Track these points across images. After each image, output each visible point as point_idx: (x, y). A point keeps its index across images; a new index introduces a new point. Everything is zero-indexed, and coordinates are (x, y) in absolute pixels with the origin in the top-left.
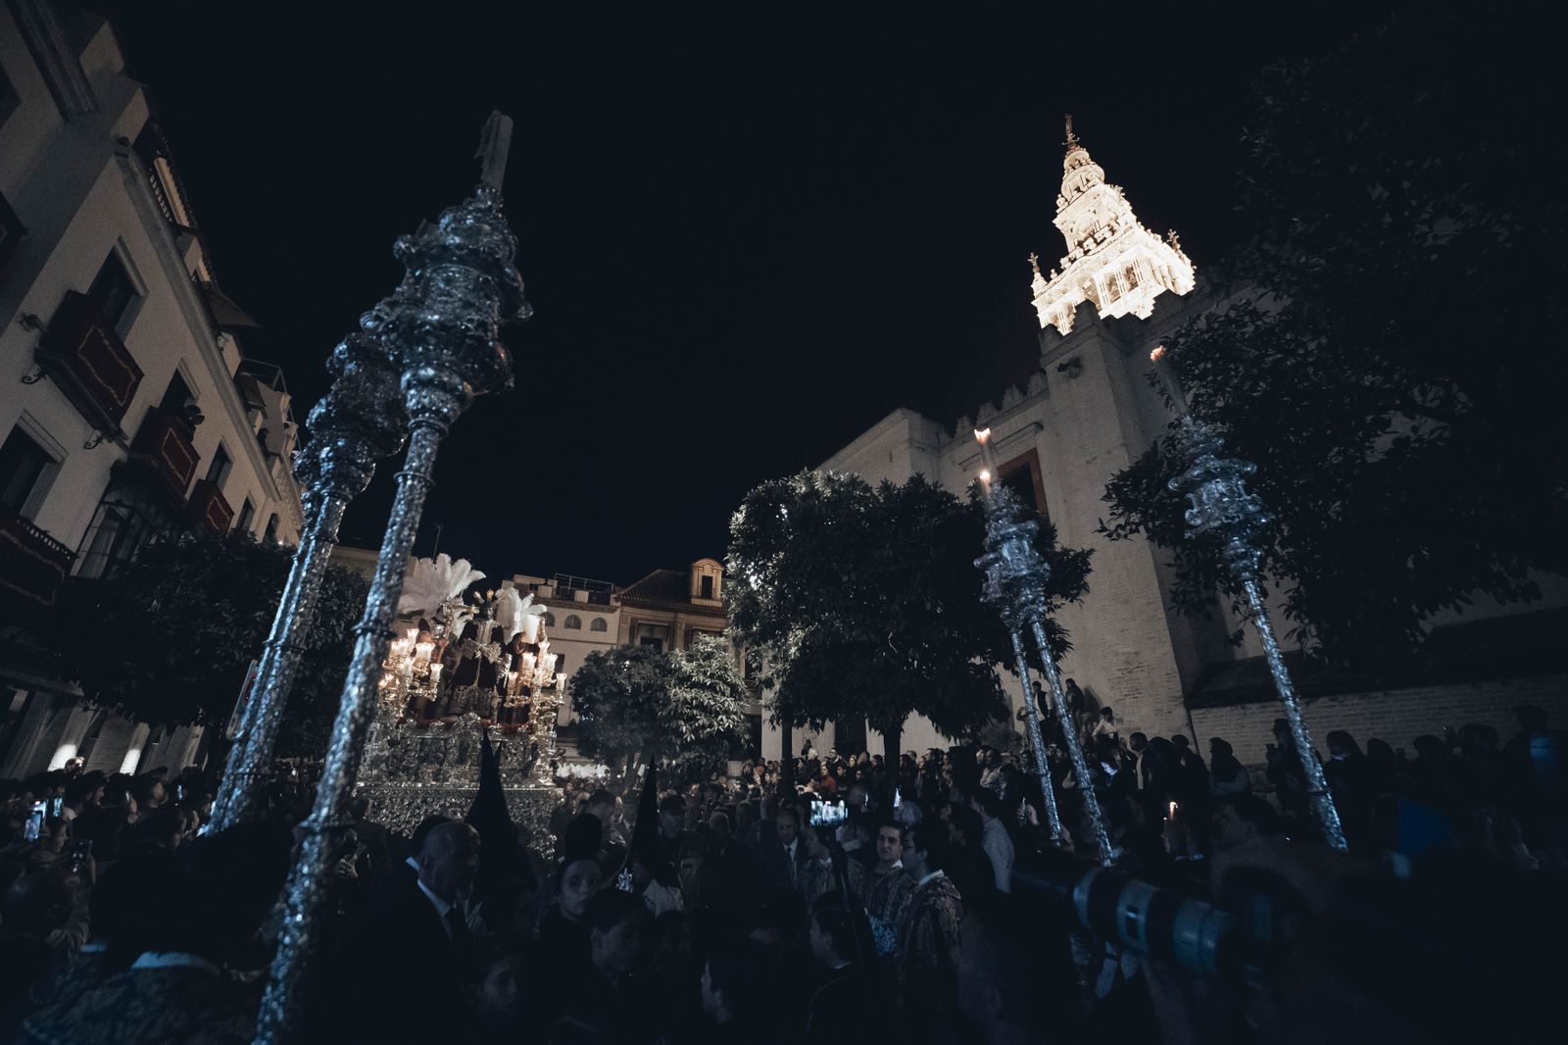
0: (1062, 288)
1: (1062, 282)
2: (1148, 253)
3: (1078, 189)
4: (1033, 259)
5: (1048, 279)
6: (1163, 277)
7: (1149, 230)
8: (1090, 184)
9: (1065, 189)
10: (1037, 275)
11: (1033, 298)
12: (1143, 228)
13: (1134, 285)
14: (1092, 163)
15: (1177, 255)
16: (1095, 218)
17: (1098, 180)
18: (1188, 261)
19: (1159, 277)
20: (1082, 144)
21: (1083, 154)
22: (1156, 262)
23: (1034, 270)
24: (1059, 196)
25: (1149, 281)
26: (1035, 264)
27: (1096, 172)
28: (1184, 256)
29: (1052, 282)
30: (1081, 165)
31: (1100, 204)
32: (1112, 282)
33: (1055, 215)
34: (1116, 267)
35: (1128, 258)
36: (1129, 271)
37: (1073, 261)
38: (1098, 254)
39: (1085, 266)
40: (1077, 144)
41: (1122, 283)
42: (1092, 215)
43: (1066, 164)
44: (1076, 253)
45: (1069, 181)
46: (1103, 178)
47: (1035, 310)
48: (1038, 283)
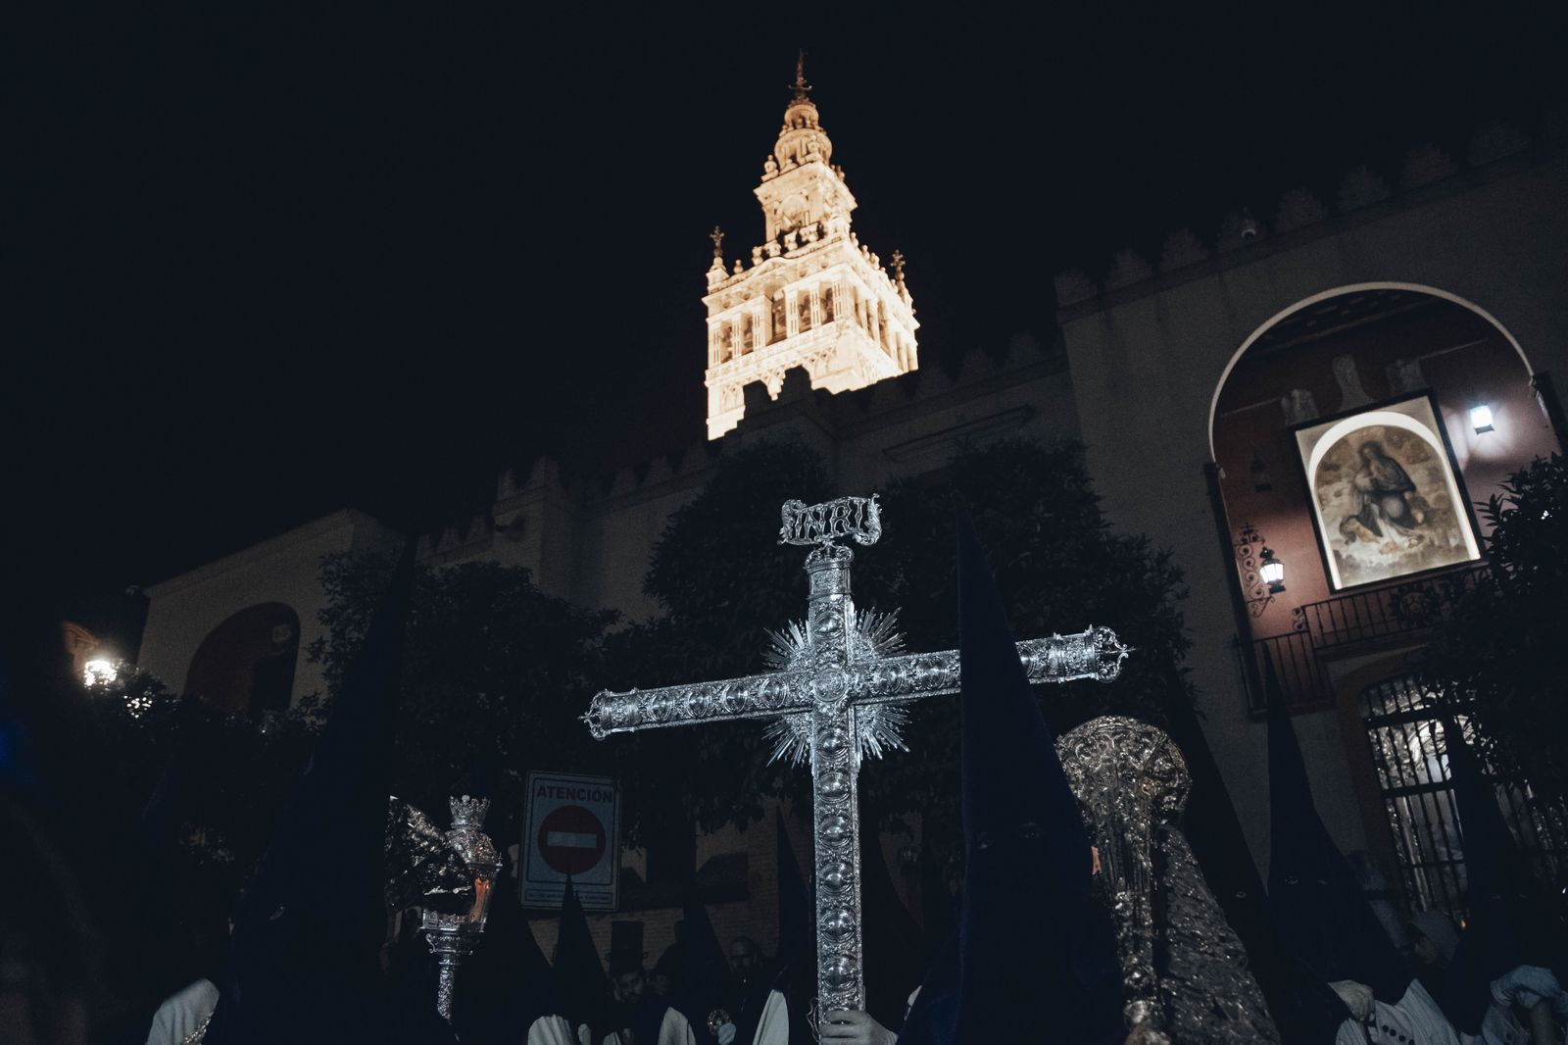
0: (745, 291)
1: (746, 283)
2: (855, 280)
3: (794, 158)
4: (717, 237)
5: (731, 273)
6: (868, 316)
7: (865, 248)
8: (809, 158)
9: (780, 151)
10: (718, 261)
11: (706, 293)
12: (856, 242)
13: (830, 318)
14: (818, 128)
15: (896, 289)
16: (806, 206)
17: (819, 156)
18: (909, 300)
19: (863, 314)
20: (813, 98)
21: (811, 112)
22: (865, 293)
23: (716, 253)
24: (770, 157)
25: (847, 318)
26: (718, 244)
27: (820, 142)
28: (906, 291)
29: (734, 278)
30: (804, 125)
31: (816, 189)
32: (804, 306)
33: (759, 183)
34: (813, 285)
35: (832, 277)
36: (827, 298)
37: (765, 256)
38: (798, 258)
39: (778, 272)
40: (808, 94)
41: (816, 309)
42: (803, 200)
43: (788, 116)
44: (772, 247)
45: (788, 141)
46: (829, 153)
47: (704, 311)
48: (716, 274)
